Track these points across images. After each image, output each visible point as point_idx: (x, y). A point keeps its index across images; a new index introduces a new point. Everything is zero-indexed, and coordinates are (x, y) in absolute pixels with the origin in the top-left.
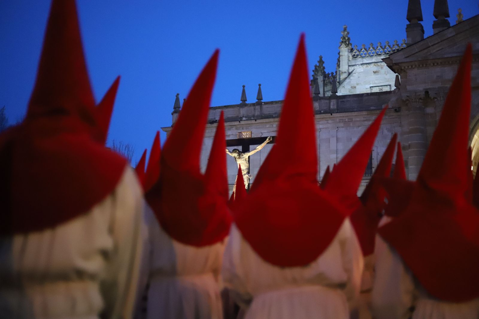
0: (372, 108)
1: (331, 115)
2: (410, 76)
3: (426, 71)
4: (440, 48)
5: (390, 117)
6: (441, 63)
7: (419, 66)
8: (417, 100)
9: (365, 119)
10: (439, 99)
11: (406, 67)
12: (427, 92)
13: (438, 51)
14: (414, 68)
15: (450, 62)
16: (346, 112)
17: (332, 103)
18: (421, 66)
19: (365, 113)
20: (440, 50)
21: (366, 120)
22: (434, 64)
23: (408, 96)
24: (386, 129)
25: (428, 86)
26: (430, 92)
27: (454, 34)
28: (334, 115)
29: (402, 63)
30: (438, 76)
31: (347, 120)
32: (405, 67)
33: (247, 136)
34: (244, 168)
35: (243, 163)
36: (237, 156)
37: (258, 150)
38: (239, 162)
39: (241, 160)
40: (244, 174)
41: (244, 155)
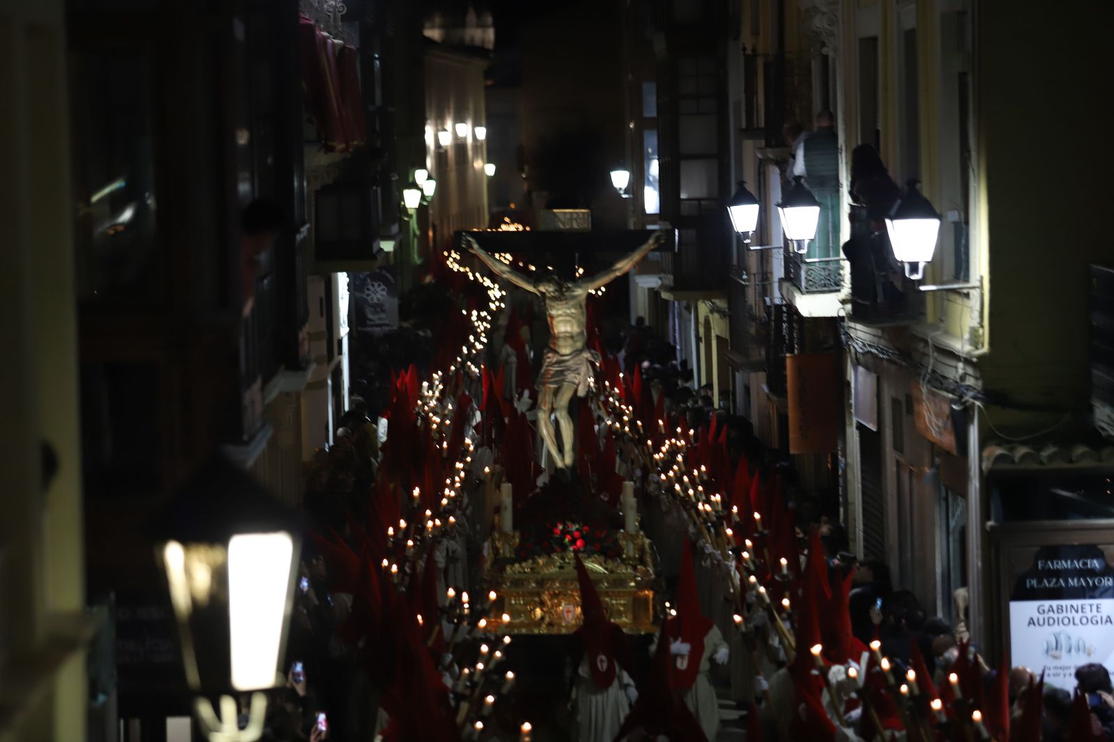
33: (575, 226)
34: (576, 329)
35: (573, 313)
36: (554, 292)
37: (618, 274)
38: (560, 312)
39: (567, 306)
40: (575, 349)
41: (575, 289)
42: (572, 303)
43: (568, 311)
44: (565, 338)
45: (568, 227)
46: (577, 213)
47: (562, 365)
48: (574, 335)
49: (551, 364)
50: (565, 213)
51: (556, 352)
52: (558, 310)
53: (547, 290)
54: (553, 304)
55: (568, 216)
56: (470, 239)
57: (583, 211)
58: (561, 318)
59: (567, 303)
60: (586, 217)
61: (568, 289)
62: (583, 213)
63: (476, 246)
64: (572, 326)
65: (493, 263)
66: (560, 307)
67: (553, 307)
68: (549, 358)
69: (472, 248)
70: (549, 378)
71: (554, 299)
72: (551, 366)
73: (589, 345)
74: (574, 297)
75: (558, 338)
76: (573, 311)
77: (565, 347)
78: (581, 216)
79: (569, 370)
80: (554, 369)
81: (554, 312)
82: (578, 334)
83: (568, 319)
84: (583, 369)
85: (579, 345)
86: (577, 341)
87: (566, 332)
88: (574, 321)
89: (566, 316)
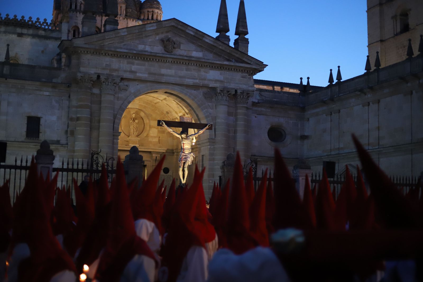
0: (44, 80)
1: (6, 79)
2: (84, 60)
3: (97, 58)
4: (112, 42)
5: (60, 91)
6: (111, 55)
7: (93, 53)
8: (89, 81)
9: (36, 89)
10: (107, 83)
11: (83, 52)
12: (99, 77)
13: (110, 44)
14: (88, 54)
15: (119, 56)
16: (18, 79)
17: (5, 69)
18: (95, 53)
19: (38, 83)
20: (111, 43)
21: (38, 90)
22: (105, 54)
23: (81, 76)
24: (55, 100)
25: (99, 71)
26: (101, 77)
27: (126, 34)
28: (9, 80)
29: (80, 47)
30: (107, 65)
31: (19, 87)
32: (81, 51)
33: (189, 121)
34: (189, 147)
38: (186, 142)
41: (190, 137)
42: (189, 140)
43: (188, 142)
44: (187, 149)
45: (187, 121)
47: (186, 156)
51: (184, 153)
55: (187, 118)
56: (163, 122)
58: (186, 144)
60: (191, 119)
61: (188, 136)
65: (169, 129)
66: (186, 141)
67: (184, 141)
68: (182, 154)
69: (163, 125)
70: (183, 159)
71: (185, 139)
73: (192, 152)
74: (190, 139)
75: (185, 149)
77: (187, 151)
79: (188, 157)
80: (184, 157)
81: (184, 142)
82: (190, 149)
83: (188, 144)
84: (191, 158)
85: (190, 151)
86: (189, 150)
87: (187, 148)
88: (189, 145)
89: (188, 143)
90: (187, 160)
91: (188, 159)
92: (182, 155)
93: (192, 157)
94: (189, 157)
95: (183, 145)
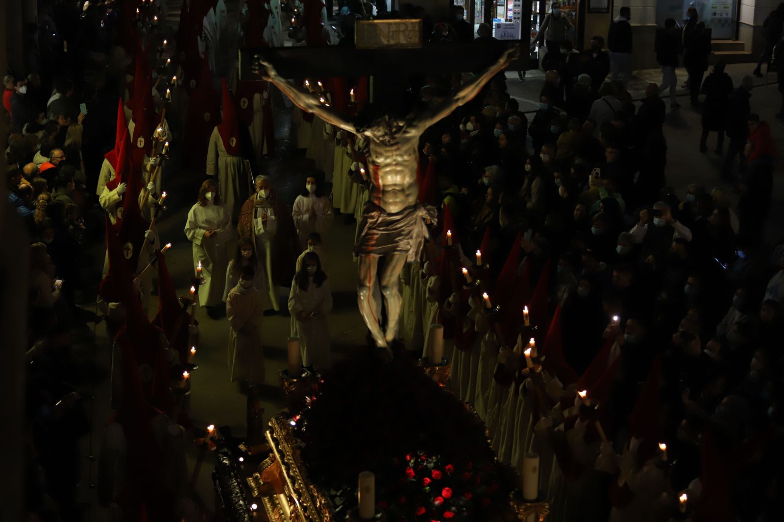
33: (403, 40)
34: (408, 180)
35: (405, 161)
36: (383, 136)
37: (460, 104)
38: (388, 161)
39: (398, 153)
40: (406, 205)
41: (408, 130)
42: (404, 148)
43: (399, 159)
44: (395, 192)
45: (392, 42)
46: (405, 24)
47: (390, 227)
48: (405, 188)
49: (375, 226)
50: (390, 24)
51: (382, 211)
52: (387, 158)
53: (374, 135)
54: (379, 150)
55: (393, 28)
56: (265, 64)
57: (413, 21)
58: (388, 169)
59: (398, 149)
60: (417, 28)
61: (399, 129)
62: (412, 23)
63: (273, 73)
64: (404, 178)
65: (296, 95)
66: (389, 154)
67: (379, 155)
68: (372, 217)
69: (268, 76)
70: (373, 245)
71: (384, 144)
72: (375, 229)
73: (424, 200)
74: (408, 140)
75: (384, 192)
76: (406, 158)
77: (395, 203)
78: (410, 27)
79: (399, 235)
80: (378, 233)
81: (380, 160)
82: (410, 186)
83: (399, 168)
84: (416, 230)
85: (412, 200)
86: (408, 196)
87: (395, 185)
88: (407, 171)
89: (397, 165)
90: (394, 249)
91: (403, 244)
92: (370, 221)
93: (425, 228)
94: (407, 230)
95: (376, 174)
